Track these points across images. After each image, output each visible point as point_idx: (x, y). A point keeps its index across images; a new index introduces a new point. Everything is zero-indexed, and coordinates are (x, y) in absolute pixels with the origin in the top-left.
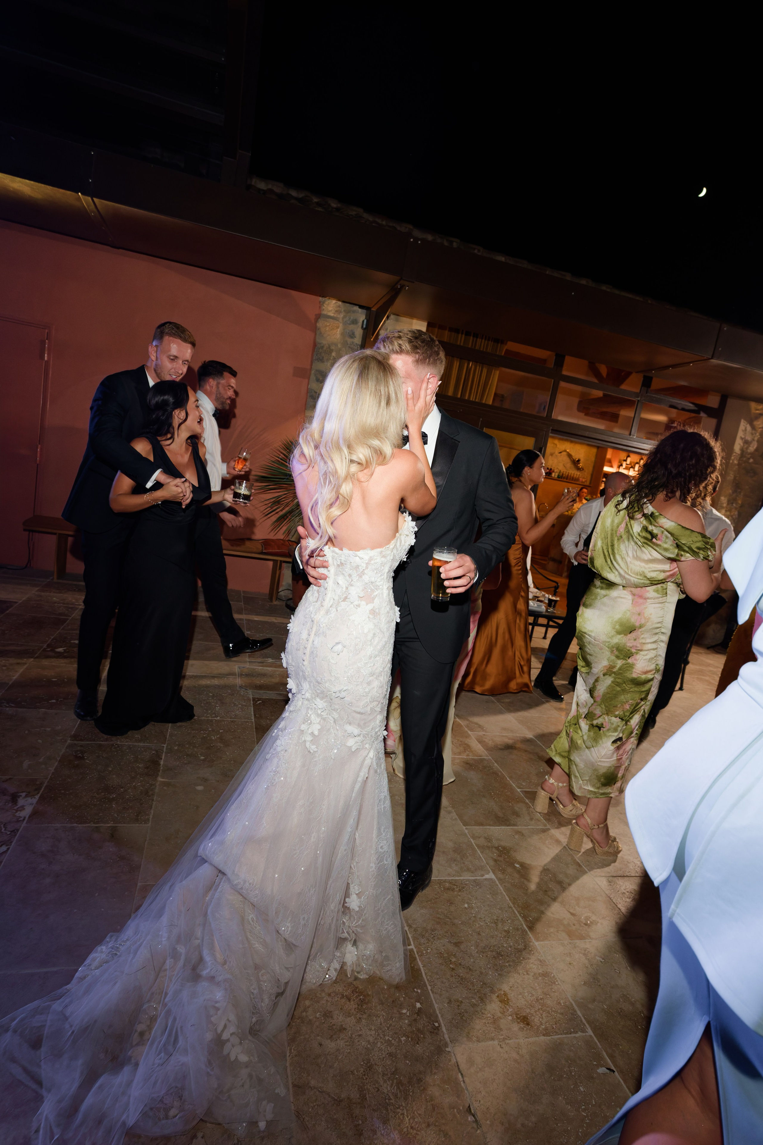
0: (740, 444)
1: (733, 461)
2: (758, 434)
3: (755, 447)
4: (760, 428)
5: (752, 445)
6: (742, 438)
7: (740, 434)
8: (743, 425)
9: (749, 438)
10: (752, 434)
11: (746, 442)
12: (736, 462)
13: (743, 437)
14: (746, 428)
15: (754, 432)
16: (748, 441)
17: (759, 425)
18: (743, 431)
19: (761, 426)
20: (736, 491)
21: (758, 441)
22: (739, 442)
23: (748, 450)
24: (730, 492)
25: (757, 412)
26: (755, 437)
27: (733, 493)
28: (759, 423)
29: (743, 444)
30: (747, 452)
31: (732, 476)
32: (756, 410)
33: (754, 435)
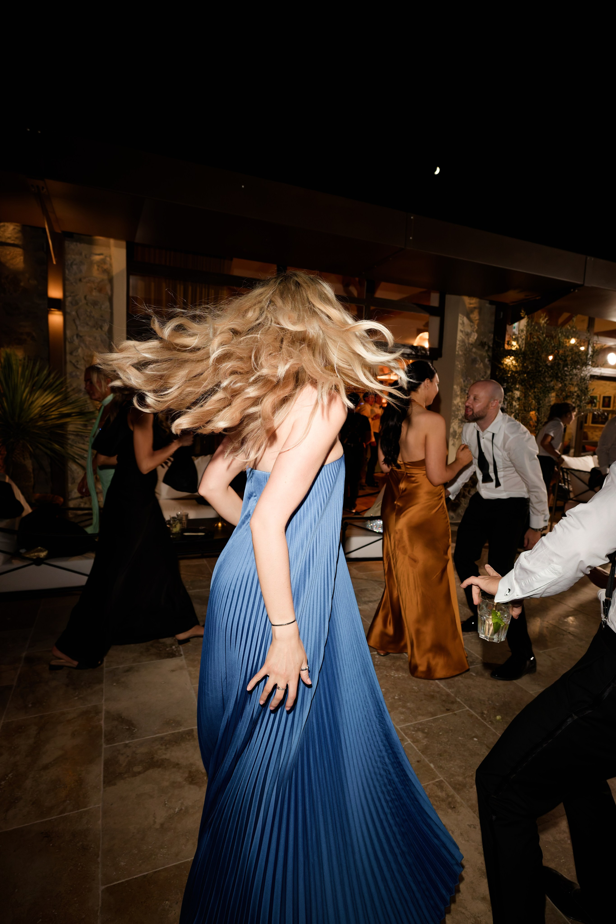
0: (461, 336)
2: (476, 326)
3: (475, 338)
4: (476, 320)
5: (472, 337)
6: (462, 331)
7: (460, 327)
8: (462, 319)
9: (468, 330)
10: (471, 326)
11: (468, 335)
12: (460, 353)
13: (462, 329)
14: (463, 321)
15: (472, 324)
16: (468, 332)
17: (475, 317)
18: (461, 324)
19: (477, 318)
20: (466, 379)
21: (477, 331)
22: (460, 336)
23: (470, 342)
24: (462, 380)
25: (472, 306)
26: (474, 329)
27: (464, 381)
28: (475, 316)
29: (463, 337)
30: (469, 343)
31: (459, 366)
32: (471, 304)
33: (473, 327)
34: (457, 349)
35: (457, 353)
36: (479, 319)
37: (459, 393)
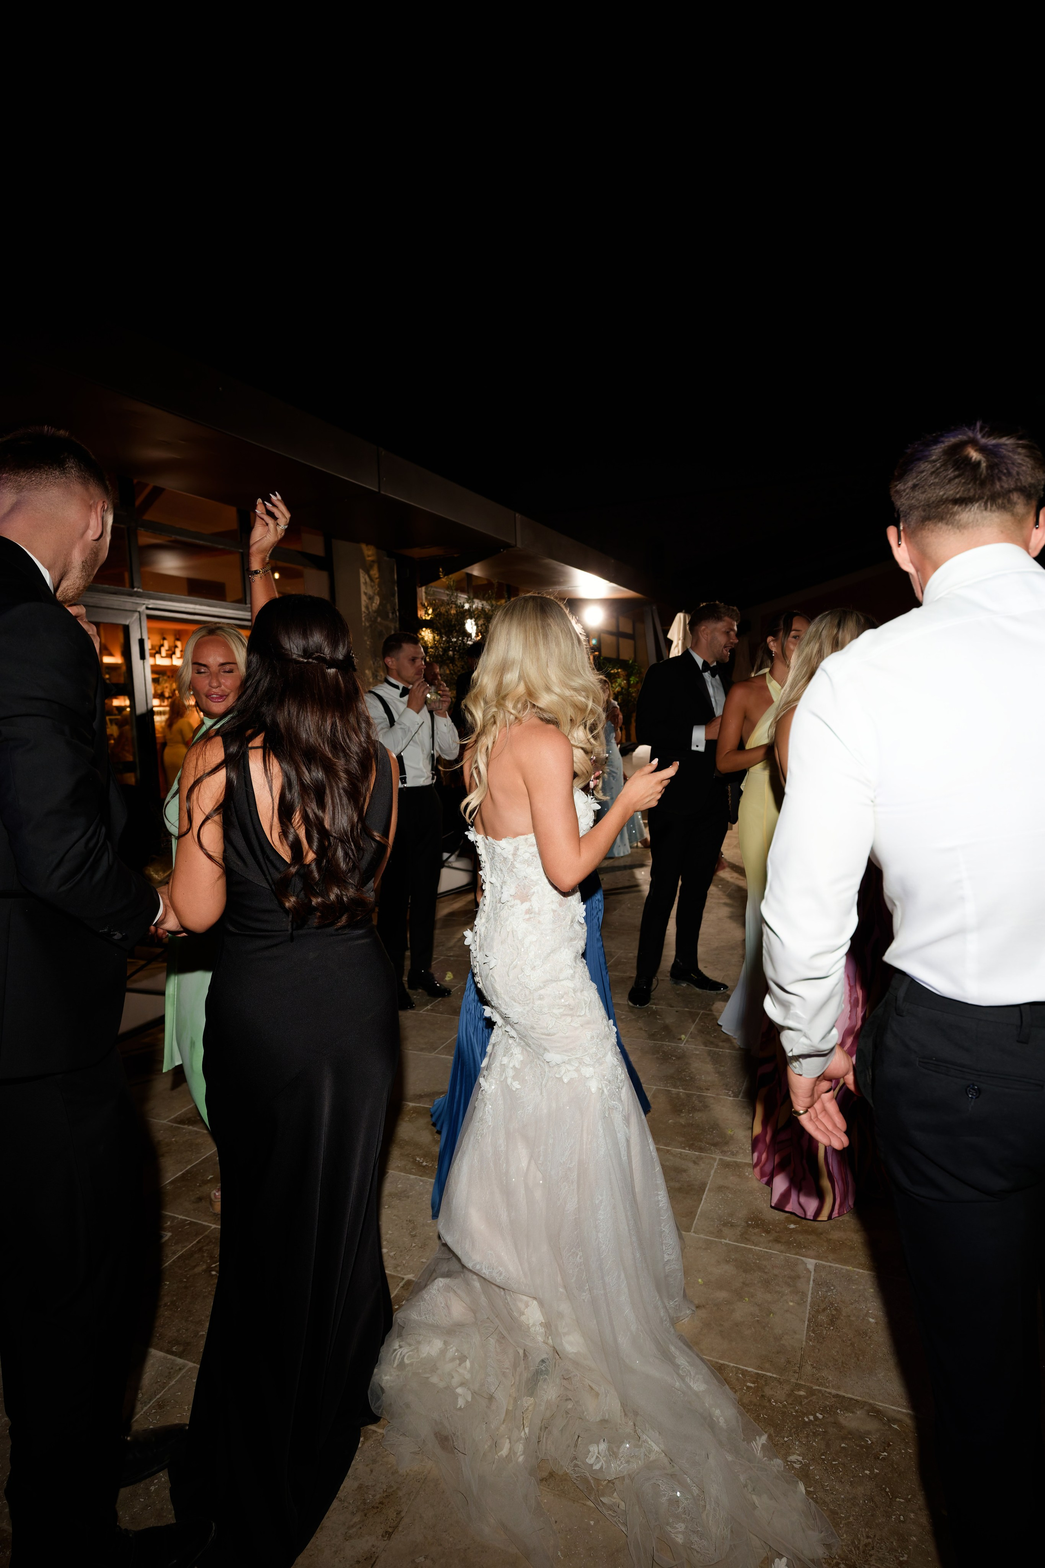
0: (365, 601)
1: (365, 624)
2: (377, 586)
3: (378, 603)
4: (377, 578)
5: (375, 601)
6: (365, 594)
7: (363, 588)
8: (363, 577)
9: (370, 592)
10: (372, 587)
11: (371, 598)
13: (366, 591)
14: (364, 580)
15: (372, 584)
16: (370, 595)
17: (375, 575)
18: (364, 584)
19: (377, 576)
20: (376, 660)
21: (379, 594)
22: (364, 598)
23: (374, 608)
24: (371, 662)
25: (370, 558)
26: (375, 590)
27: (374, 663)
28: (375, 572)
29: (367, 601)
30: (373, 610)
31: (368, 643)
32: (369, 556)
33: (374, 588)
34: (363, 619)
35: (363, 624)
36: (380, 577)
37: (371, 680)
